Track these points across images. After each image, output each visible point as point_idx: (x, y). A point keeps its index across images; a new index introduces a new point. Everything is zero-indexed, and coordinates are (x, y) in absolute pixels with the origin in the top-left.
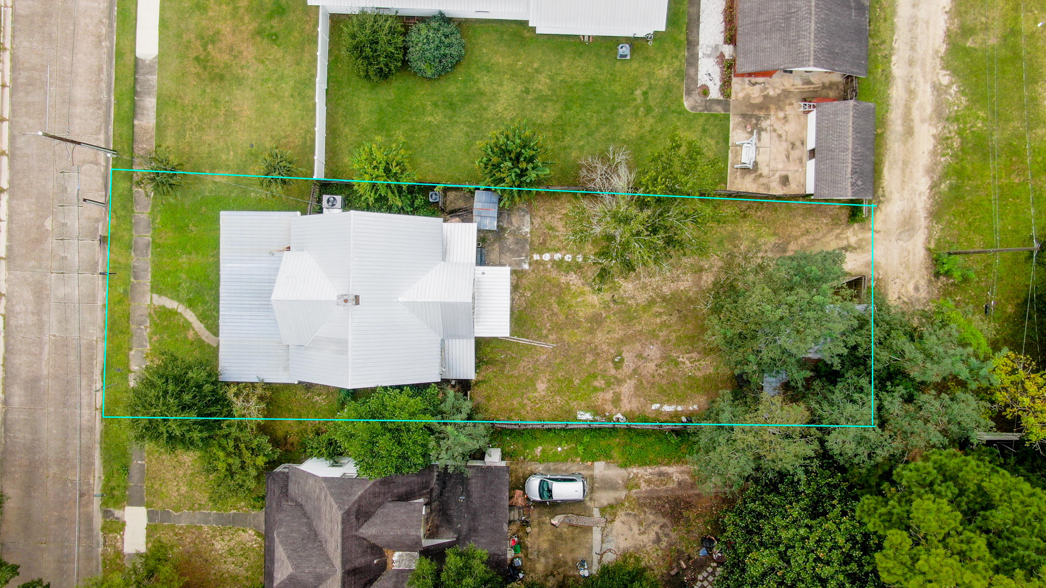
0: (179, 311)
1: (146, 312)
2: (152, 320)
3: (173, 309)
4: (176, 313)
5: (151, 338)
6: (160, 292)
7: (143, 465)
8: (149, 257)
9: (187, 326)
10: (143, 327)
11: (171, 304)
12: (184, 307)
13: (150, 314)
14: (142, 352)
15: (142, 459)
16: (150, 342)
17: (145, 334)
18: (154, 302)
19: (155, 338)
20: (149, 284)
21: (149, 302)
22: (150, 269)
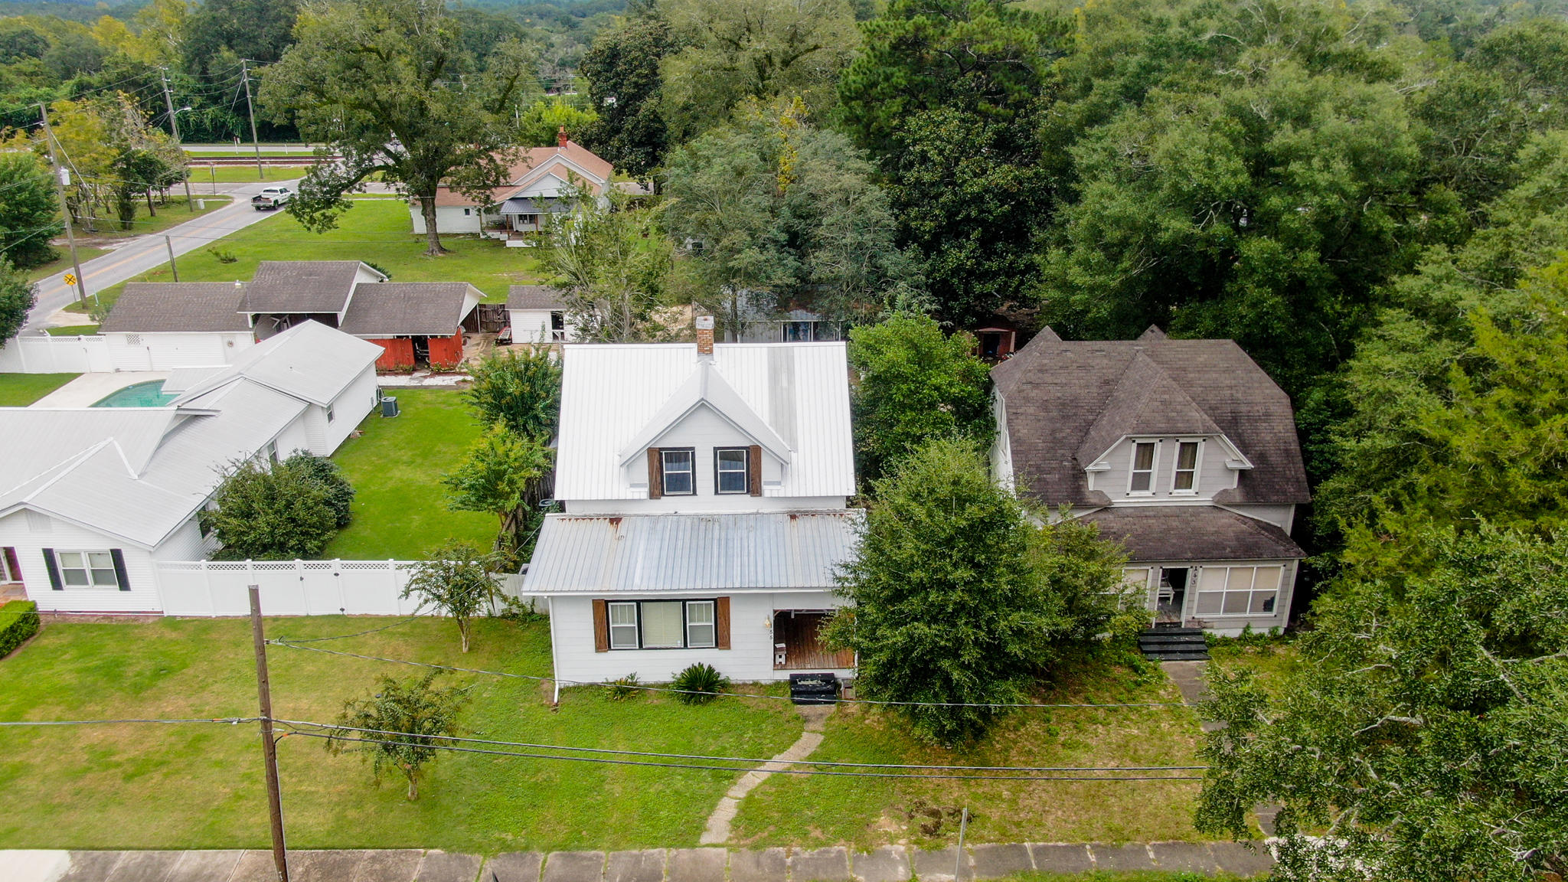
0: (742, 795)
1: (748, 855)
2: (771, 841)
3: (738, 806)
4: (750, 799)
5: (818, 843)
6: (698, 827)
7: (1157, 849)
8: (602, 853)
9: (780, 780)
10: (789, 860)
11: (727, 809)
12: (735, 788)
13: (755, 847)
14: (856, 859)
15: (1141, 851)
16: (828, 845)
17: (807, 855)
18: (722, 839)
19: (816, 833)
20: (674, 852)
21: (724, 850)
22: (635, 852)
